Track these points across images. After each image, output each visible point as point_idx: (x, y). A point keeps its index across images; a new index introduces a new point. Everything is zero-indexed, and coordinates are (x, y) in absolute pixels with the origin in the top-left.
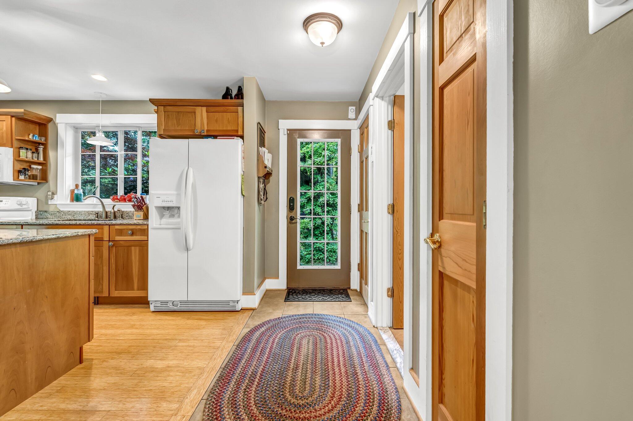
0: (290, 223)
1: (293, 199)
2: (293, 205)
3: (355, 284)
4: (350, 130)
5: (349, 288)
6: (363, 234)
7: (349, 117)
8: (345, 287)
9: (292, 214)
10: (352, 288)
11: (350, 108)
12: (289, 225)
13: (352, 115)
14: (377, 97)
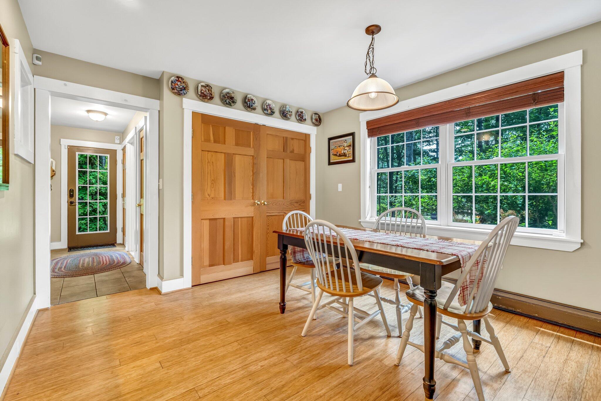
0: (70, 205)
1: (73, 190)
2: (73, 194)
3: (119, 240)
4: (116, 150)
5: (116, 243)
6: (124, 209)
7: (116, 142)
8: (113, 242)
9: (72, 200)
10: (117, 243)
11: (116, 137)
12: (70, 206)
13: (117, 141)
14: (129, 143)
